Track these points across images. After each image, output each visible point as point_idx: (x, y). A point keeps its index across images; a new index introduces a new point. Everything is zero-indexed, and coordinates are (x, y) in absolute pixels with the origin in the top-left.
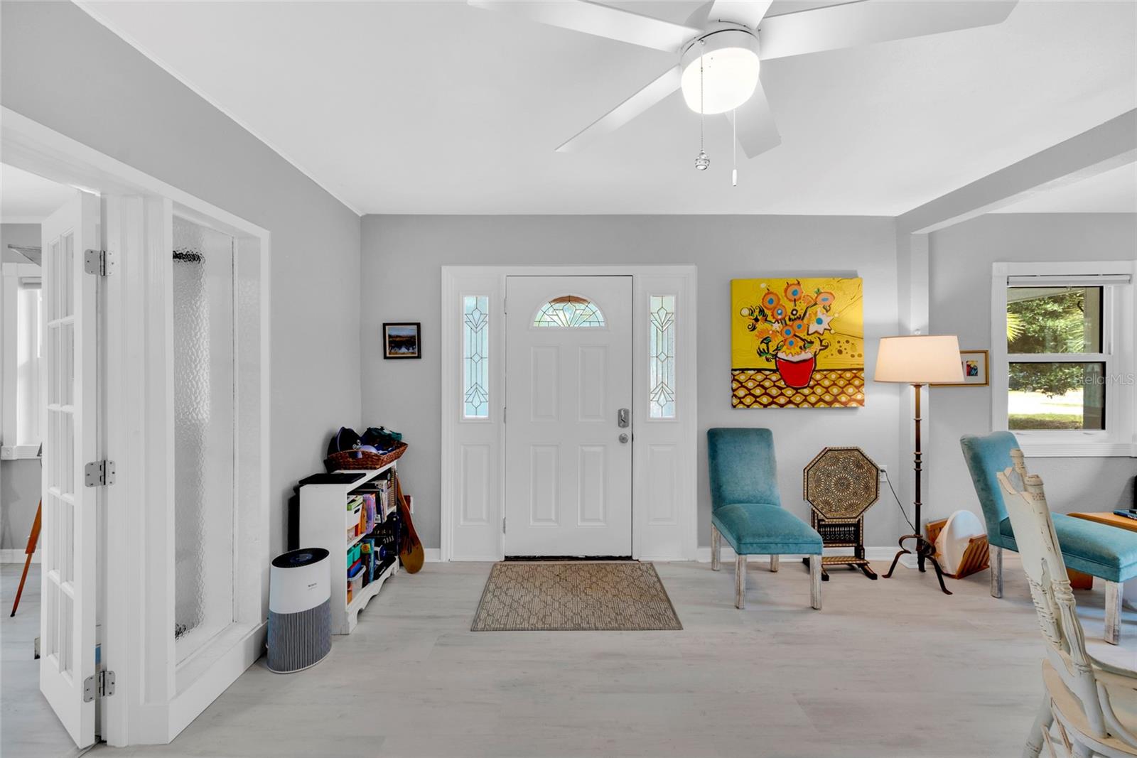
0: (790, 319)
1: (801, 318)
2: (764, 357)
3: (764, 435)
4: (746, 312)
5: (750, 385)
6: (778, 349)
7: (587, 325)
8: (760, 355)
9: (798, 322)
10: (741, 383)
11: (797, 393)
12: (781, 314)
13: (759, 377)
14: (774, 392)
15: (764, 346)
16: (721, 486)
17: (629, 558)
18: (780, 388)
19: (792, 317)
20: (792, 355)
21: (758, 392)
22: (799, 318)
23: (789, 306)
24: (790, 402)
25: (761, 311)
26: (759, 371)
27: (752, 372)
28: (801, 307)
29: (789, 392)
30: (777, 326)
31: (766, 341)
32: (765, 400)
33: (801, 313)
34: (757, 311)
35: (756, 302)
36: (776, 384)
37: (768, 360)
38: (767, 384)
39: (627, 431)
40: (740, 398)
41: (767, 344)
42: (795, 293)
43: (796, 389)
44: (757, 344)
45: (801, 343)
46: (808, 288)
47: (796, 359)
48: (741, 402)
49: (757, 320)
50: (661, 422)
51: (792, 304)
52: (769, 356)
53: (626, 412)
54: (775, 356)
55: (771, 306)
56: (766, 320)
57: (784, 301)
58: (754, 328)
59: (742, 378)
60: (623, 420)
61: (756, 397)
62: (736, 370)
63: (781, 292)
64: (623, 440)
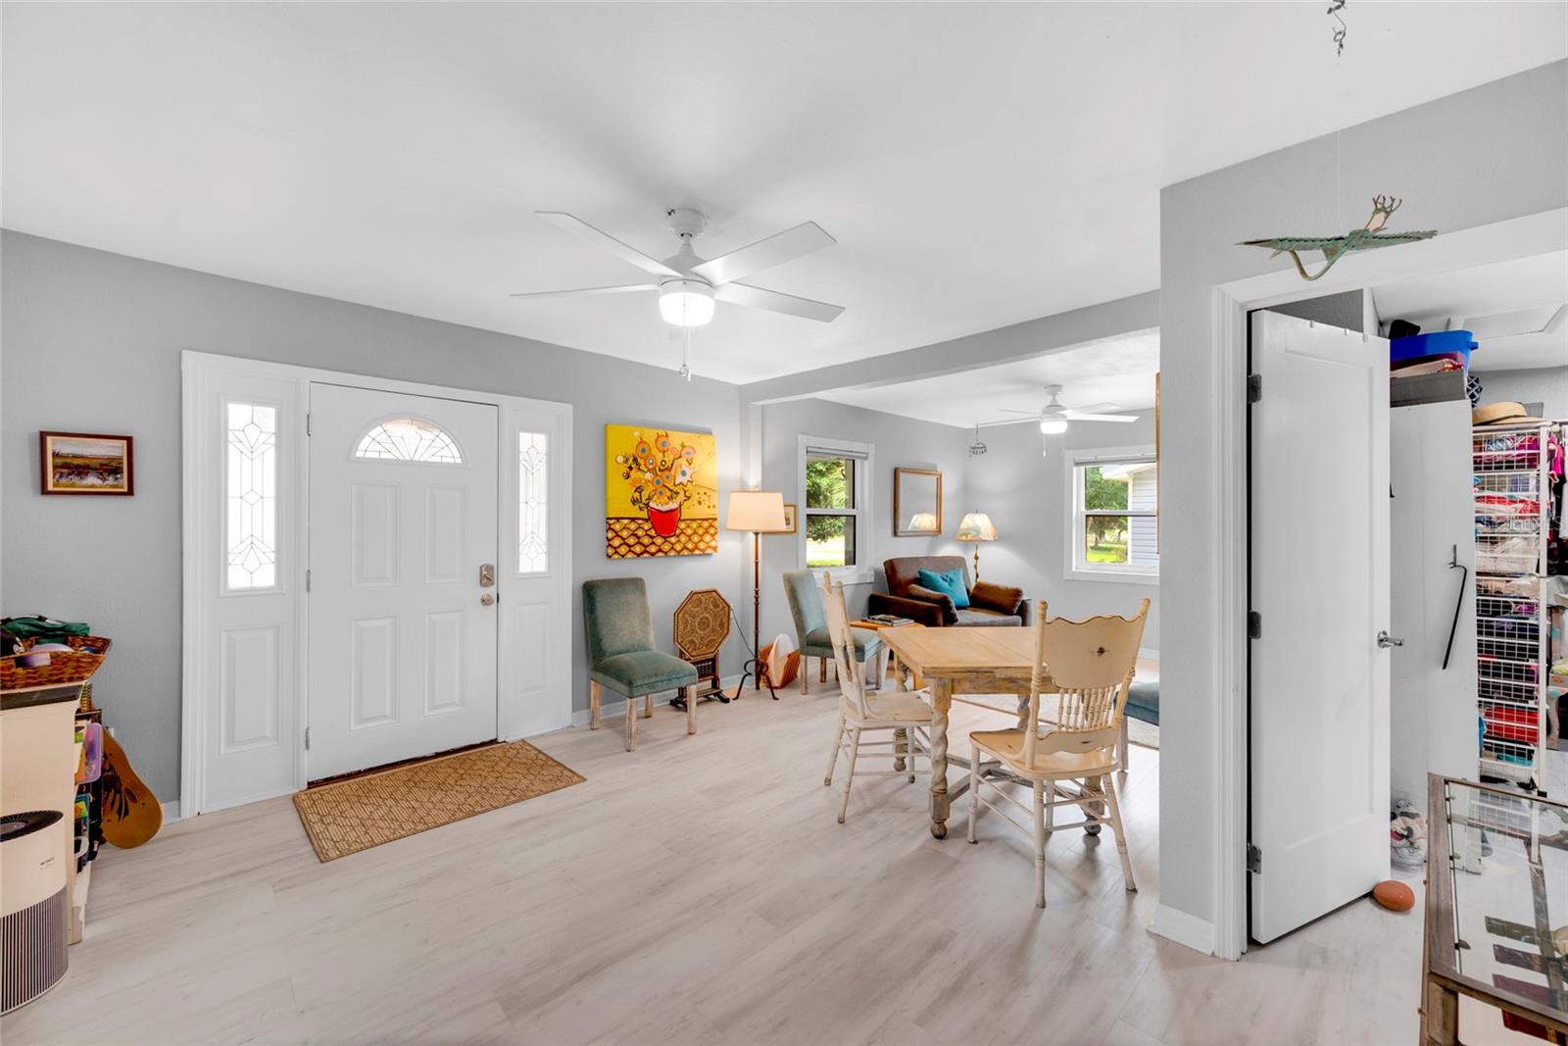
0: (660, 470)
1: (669, 469)
2: (637, 506)
3: (637, 584)
4: (621, 459)
5: (625, 534)
6: (649, 499)
7: (438, 460)
8: (634, 504)
9: (667, 473)
10: (616, 532)
11: (666, 541)
12: (652, 464)
13: (633, 526)
14: (646, 541)
15: (637, 495)
16: (601, 640)
17: (494, 742)
18: (652, 537)
19: (662, 468)
20: (661, 504)
21: (632, 541)
22: (667, 469)
23: (659, 457)
24: (660, 550)
25: (635, 460)
26: (633, 520)
27: (626, 521)
28: (669, 458)
29: (659, 541)
30: (649, 476)
31: (639, 489)
32: (638, 549)
33: (669, 464)
34: (631, 459)
35: (631, 451)
36: (649, 533)
37: (641, 509)
38: (640, 533)
39: (491, 591)
40: (615, 548)
41: (640, 493)
42: (664, 444)
43: (665, 538)
44: (631, 493)
45: (669, 494)
46: (676, 440)
47: (665, 508)
48: (616, 552)
49: (631, 468)
50: (534, 577)
51: (661, 455)
52: (642, 505)
53: (490, 568)
54: (647, 505)
55: (643, 455)
56: (639, 469)
57: (654, 451)
58: (628, 477)
59: (617, 527)
60: (487, 577)
61: (629, 546)
62: (611, 519)
63: (651, 441)
64: (485, 602)
